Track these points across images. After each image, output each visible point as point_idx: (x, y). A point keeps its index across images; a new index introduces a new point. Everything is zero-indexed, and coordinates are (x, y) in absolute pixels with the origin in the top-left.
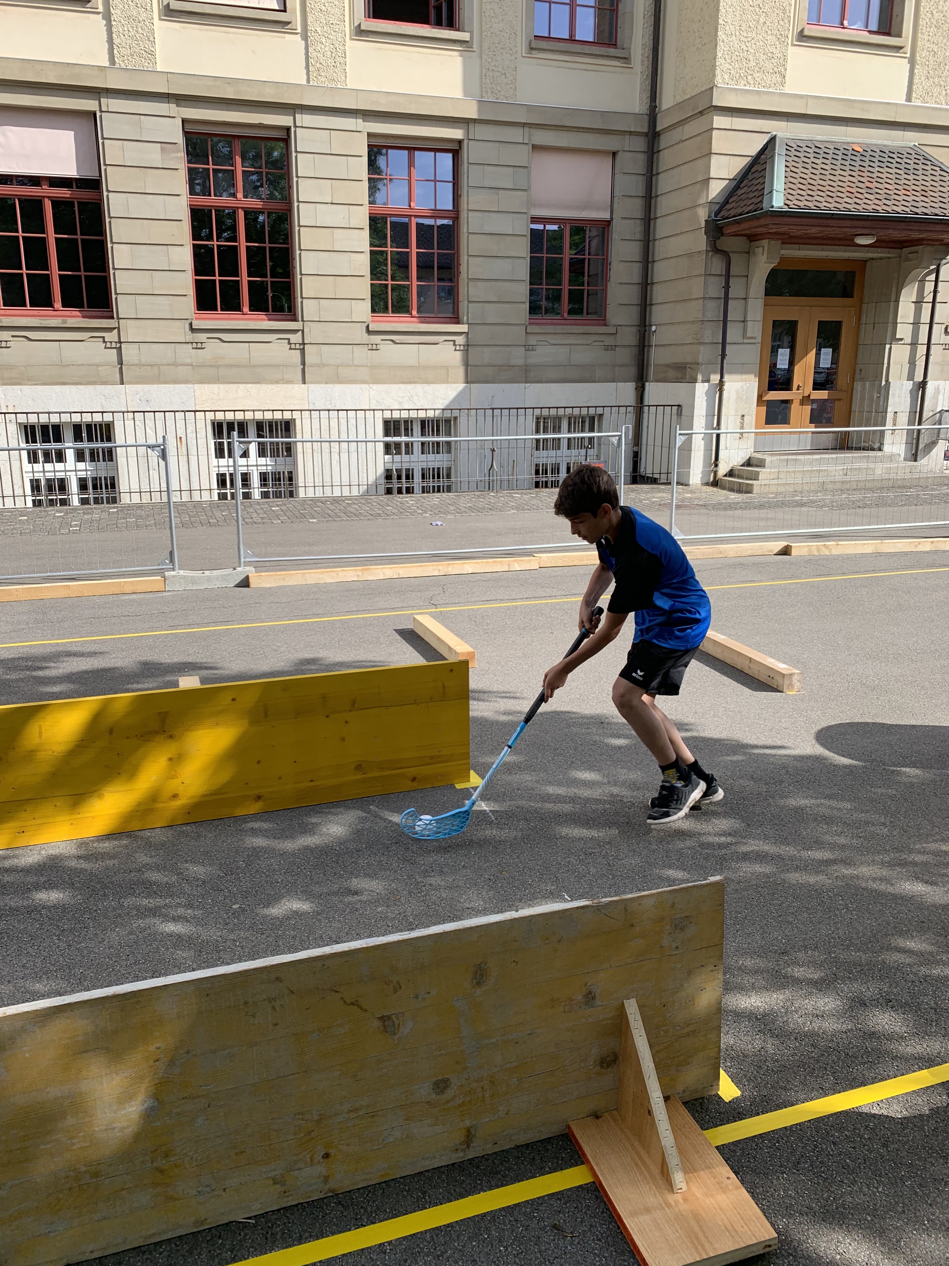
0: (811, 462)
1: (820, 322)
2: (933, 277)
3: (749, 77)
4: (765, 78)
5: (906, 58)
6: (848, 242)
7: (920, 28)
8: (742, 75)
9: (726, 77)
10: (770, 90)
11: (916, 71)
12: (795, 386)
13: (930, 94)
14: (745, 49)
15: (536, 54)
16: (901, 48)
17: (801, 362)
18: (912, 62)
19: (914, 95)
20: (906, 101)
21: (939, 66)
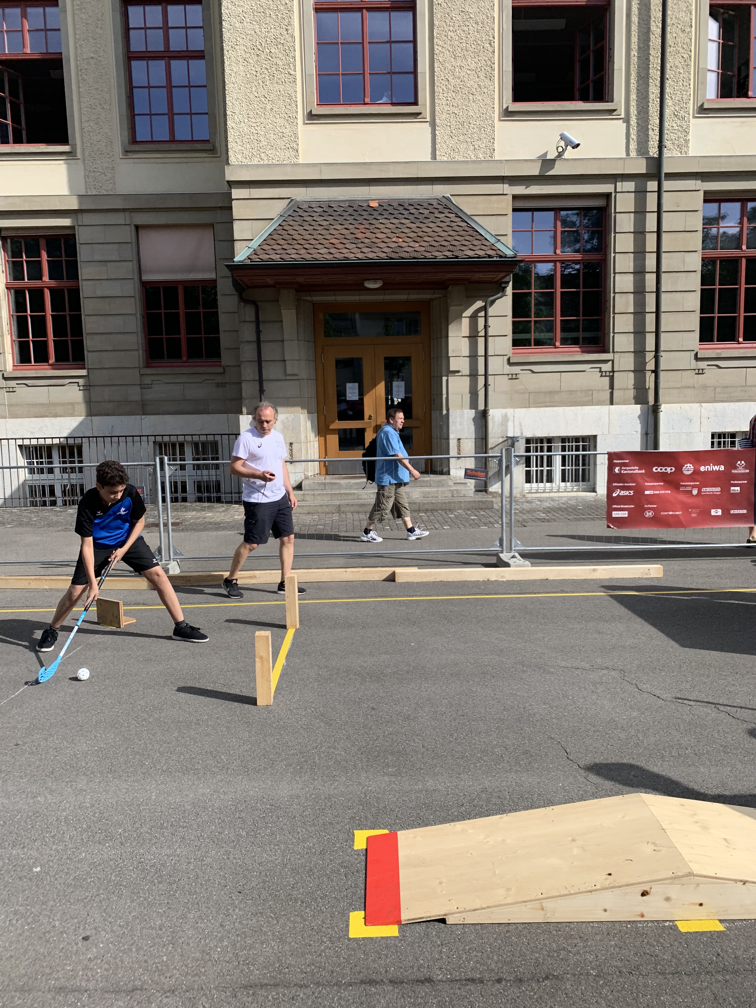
0: (350, 487)
1: (386, 358)
2: (482, 314)
3: (262, 155)
4: (278, 154)
5: (427, 122)
6: (360, 287)
7: (436, 94)
8: (254, 153)
9: (239, 157)
10: (285, 162)
11: (437, 132)
12: (366, 416)
13: (457, 150)
14: (255, 132)
15: (130, 155)
16: (420, 114)
17: (371, 393)
18: (433, 125)
19: (437, 153)
20: (431, 158)
21: (463, 125)
